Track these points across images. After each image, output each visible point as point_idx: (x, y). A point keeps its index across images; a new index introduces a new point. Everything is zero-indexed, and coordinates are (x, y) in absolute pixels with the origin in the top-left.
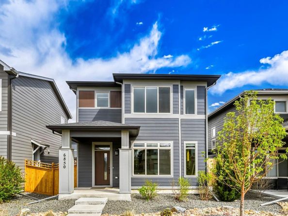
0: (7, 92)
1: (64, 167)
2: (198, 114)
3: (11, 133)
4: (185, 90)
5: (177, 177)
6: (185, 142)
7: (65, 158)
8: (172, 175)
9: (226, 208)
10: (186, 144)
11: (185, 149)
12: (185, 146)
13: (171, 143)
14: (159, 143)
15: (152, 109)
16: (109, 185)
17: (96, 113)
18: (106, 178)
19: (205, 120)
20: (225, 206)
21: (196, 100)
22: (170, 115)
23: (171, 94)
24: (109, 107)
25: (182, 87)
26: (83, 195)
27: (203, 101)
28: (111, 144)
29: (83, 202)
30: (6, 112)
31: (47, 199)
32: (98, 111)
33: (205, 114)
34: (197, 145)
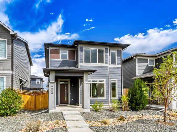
0: (10, 47)
1: (52, 93)
2: (117, 65)
3: (13, 73)
4: (111, 51)
5: (107, 99)
6: (111, 80)
7: (52, 88)
8: (105, 98)
9: (145, 115)
10: (112, 81)
11: (111, 83)
12: (111, 82)
13: (105, 80)
14: (98, 80)
15: (94, 61)
16: (68, 103)
17: (60, 63)
19: (121, 68)
20: (145, 114)
21: (116, 57)
22: (104, 65)
23: (104, 53)
24: (68, 59)
25: (109, 49)
26: (63, 110)
27: (120, 58)
28: (69, 80)
29: (68, 114)
30: (10, 60)
31: (40, 112)
32: (61, 61)
33: (121, 65)
34: (117, 81)
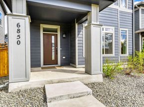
2: (128, 9)
7: (19, 30)
11: (121, 34)
13: (113, 28)
16: (57, 64)
18: (53, 58)
28: (58, 27)
33: (132, 9)
34: (127, 31)
